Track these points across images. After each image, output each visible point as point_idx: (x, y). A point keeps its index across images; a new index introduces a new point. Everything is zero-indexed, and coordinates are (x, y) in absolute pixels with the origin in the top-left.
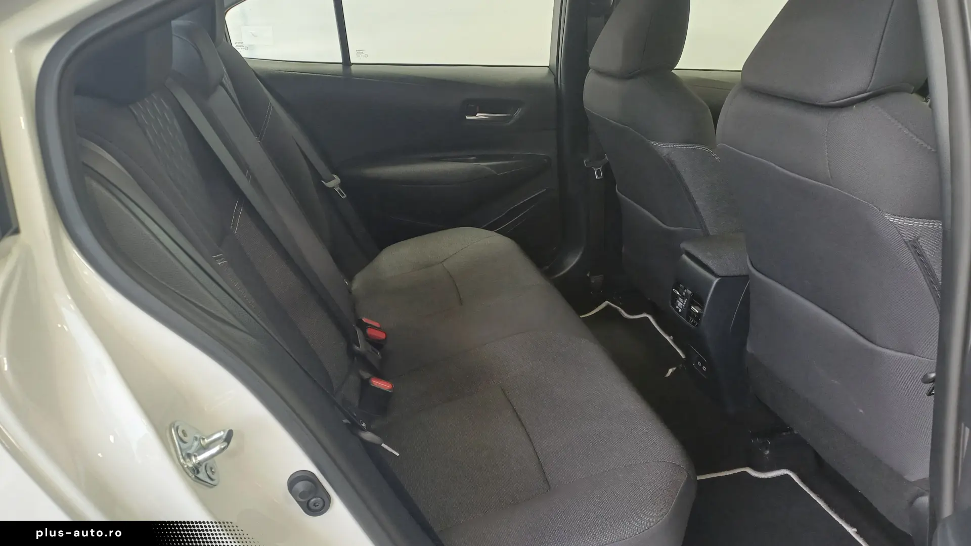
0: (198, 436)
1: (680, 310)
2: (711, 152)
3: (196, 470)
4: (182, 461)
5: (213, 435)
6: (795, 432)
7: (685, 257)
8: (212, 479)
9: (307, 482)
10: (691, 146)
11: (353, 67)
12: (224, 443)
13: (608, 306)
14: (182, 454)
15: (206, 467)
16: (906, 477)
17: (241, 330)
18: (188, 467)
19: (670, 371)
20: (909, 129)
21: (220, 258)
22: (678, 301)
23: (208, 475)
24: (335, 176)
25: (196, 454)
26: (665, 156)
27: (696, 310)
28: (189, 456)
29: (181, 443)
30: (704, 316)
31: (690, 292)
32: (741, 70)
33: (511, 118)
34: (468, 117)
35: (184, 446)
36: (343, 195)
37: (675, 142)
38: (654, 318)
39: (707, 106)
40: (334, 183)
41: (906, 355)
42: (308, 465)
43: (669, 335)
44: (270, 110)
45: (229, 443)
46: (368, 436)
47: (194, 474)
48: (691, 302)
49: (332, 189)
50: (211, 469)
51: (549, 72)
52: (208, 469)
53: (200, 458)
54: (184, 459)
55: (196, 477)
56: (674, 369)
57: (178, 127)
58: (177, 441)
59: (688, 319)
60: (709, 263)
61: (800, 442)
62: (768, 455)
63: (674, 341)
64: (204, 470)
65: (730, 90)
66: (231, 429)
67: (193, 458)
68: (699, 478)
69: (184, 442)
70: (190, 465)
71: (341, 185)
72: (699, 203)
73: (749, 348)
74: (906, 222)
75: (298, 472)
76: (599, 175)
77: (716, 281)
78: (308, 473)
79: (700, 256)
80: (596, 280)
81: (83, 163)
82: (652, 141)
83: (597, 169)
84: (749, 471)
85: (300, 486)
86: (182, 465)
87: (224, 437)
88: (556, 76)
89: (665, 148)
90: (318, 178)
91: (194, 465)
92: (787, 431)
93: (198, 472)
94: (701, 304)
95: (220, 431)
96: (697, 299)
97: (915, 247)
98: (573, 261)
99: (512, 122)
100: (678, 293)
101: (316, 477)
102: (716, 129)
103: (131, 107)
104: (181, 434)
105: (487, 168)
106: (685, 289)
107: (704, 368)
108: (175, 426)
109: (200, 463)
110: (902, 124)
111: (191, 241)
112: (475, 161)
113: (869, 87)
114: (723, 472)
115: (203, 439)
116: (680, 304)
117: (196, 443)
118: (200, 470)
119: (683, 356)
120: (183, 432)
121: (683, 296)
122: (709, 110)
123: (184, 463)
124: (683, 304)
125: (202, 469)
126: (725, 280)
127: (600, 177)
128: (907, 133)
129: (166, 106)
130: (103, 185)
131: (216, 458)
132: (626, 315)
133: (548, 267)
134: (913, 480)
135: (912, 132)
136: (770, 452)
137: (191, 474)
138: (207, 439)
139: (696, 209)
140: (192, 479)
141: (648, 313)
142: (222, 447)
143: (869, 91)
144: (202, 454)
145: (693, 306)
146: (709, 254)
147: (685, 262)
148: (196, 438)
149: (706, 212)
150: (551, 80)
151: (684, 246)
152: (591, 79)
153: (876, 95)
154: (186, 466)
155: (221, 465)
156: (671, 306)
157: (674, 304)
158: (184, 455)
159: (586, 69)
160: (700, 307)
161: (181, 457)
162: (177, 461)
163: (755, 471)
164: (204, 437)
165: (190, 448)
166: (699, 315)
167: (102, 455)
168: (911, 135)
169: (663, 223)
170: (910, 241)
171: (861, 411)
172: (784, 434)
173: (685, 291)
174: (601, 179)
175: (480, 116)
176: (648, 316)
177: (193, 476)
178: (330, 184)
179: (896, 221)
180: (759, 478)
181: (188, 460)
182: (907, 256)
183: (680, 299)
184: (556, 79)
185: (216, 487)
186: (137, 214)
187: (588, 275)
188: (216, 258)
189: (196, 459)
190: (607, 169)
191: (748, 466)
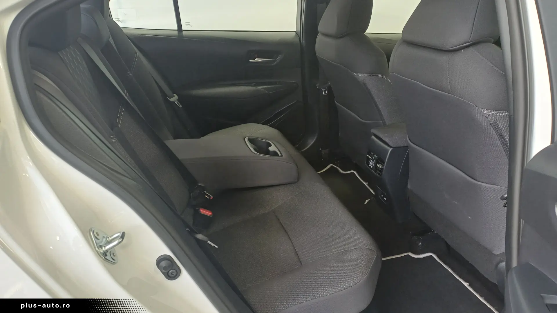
0: (105, 236)
1: (371, 167)
2: (386, 79)
3: (105, 254)
4: (97, 249)
5: (113, 235)
6: (435, 232)
7: (373, 137)
8: (114, 260)
9: (167, 261)
10: (375, 75)
11: (184, 32)
12: (120, 239)
13: (332, 167)
14: (97, 246)
15: (110, 253)
16: (493, 252)
17: (127, 177)
18: (100, 252)
19: (367, 201)
20: (491, 62)
21: (113, 138)
22: (370, 162)
23: (111, 257)
24: (174, 95)
25: (105, 246)
26: (361, 81)
27: (380, 166)
28: (101, 247)
29: (96, 240)
30: (384, 169)
31: (376, 157)
32: (401, 33)
33: (274, 61)
34: (250, 61)
35: (98, 241)
36: (180, 106)
37: (366, 73)
38: (357, 173)
39: (384, 53)
40: (174, 99)
41: (492, 186)
42: (167, 252)
43: (366, 182)
44: (136, 57)
45: (123, 239)
46: (200, 236)
47: (104, 256)
48: (377, 162)
49: (173, 102)
50: (113, 254)
51: (296, 35)
52: (112, 254)
53: (107, 247)
54: (99, 249)
55: (105, 258)
56: (369, 200)
57: (85, 66)
58: (94, 238)
59: (376, 172)
60: (387, 140)
61: (438, 237)
62: (420, 245)
63: (368, 185)
64: (109, 255)
65: (395, 44)
66: (124, 231)
67: (103, 247)
68: (384, 259)
69: (98, 239)
70: (102, 252)
71: (179, 100)
72: (380, 107)
73: (409, 186)
74: (491, 113)
75: (161, 256)
76: (325, 93)
77: (391, 149)
78: (167, 256)
79: (381, 136)
80: (324, 152)
81: (35, 84)
82: (354, 72)
83: (324, 90)
84: (410, 254)
85: (163, 264)
86: (97, 252)
87: (120, 236)
88: (300, 37)
89: (361, 77)
90: (165, 96)
91: (104, 251)
92: (431, 231)
93: (106, 255)
94: (383, 163)
95: (117, 233)
96: (380, 160)
97: (496, 127)
98: (311, 142)
99: (275, 63)
100: (370, 157)
101: (172, 258)
102: (389, 64)
103: (59, 53)
104: (96, 235)
105: (263, 90)
106: (374, 155)
107: (385, 199)
108: (92, 231)
109: (107, 250)
110: (488, 60)
111: (97, 128)
112: (255, 86)
113: (470, 40)
114: (396, 256)
115: (108, 238)
116: (371, 163)
117: (104, 240)
118: (107, 254)
119: (373, 193)
120: (97, 233)
121: (373, 159)
122: (385, 55)
123: (98, 250)
124: (373, 163)
125: (108, 254)
126: (395, 149)
127: (326, 94)
128: (490, 64)
129: (78, 53)
130: (47, 96)
131: (115, 248)
132: (341, 171)
133: (298, 145)
134: (497, 254)
135: (493, 64)
136: (421, 243)
137: (102, 257)
138: (111, 237)
139: (379, 110)
140: (103, 260)
141: (354, 170)
142: (120, 241)
143: (470, 42)
144: (108, 245)
145: (379, 164)
146: (386, 135)
147: (373, 140)
148: (104, 237)
149: (384, 112)
150: (297, 39)
151: (373, 131)
152: (319, 38)
153: (474, 44)
154: (99, 252)
155: (118, 252)
156: (366, 165)
157: (368, 163)
158: (98, 246)
159: (316, 33)
160: (382, 164)
161: (96, 247)
162: (94, 250)
163: (414, 255)
164: (108, 237)
165: (101, 242)
166: (382, 169)
167: (52, 247)
168: (492, 65)
169: (361, 118)
170: (493, 123)
171: (470, 218)
172: (429, 233)
173: (374, 156)
174: (326, 95)
175: (257, 60)
176: (354, 172)
177: (104, 258)
178: (172, 100)
179: (485, 112)
180: (416, 258)
181: (100, 249)
182: (492, 132)
183: (371, 161)
184: (300, 39)
185: (116, 264)
186: (66, 112)
187: (320, 149)
188: (112, 138)
189: (105, 248)
190: (330, 89)
191: (410, 252)
